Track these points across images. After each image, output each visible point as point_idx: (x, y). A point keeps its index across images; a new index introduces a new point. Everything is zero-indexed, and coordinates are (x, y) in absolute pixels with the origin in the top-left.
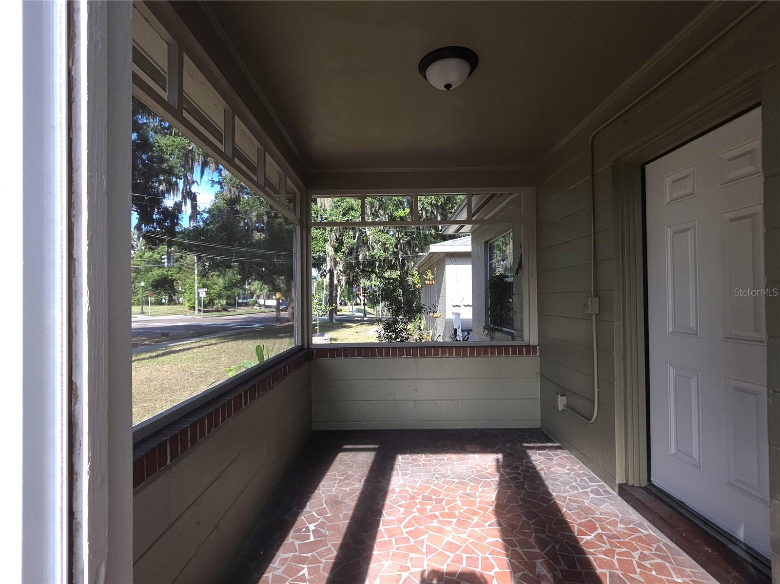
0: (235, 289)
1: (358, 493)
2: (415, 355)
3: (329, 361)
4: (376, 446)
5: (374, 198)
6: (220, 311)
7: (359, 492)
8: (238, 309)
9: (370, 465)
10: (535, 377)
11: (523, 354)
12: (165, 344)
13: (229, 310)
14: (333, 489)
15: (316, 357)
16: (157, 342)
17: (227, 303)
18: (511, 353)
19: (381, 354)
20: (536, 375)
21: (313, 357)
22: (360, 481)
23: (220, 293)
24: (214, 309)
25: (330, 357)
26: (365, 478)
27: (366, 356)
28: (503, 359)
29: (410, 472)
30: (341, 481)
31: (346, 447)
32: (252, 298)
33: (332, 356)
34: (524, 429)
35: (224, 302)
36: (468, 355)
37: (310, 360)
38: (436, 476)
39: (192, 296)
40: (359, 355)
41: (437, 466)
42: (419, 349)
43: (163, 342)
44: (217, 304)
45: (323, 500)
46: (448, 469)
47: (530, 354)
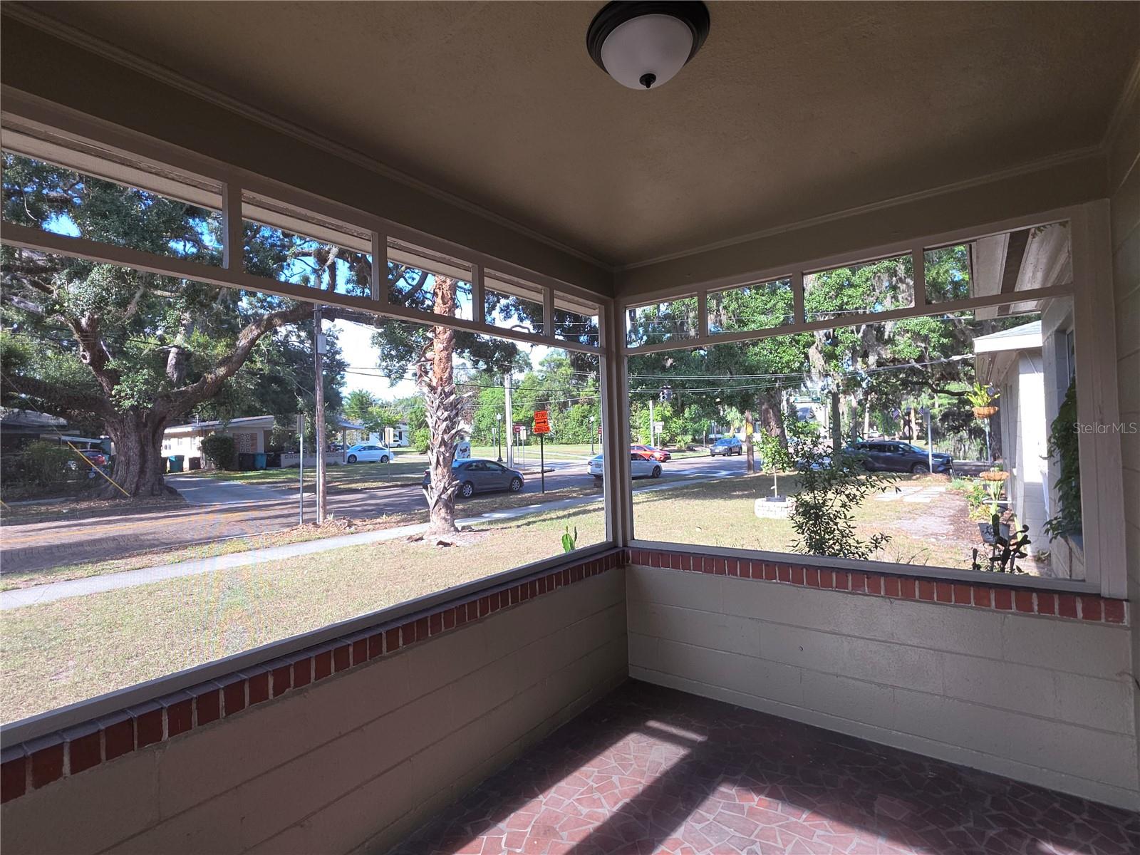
0: (704, 421)
1: (590, 828)
2: (798, 581)
3: (647, 571)
4: (699, 738)
5: (895, 260)
6: (684, 451)
7: (597, 824)
8: (706, 447)
9: (658, 775)
10: (1118, 678)
11: (1075, 616)
12: (593, 498)
13: (696, 449)
14: (567, 800)
15: (633, 563)
16: (586, 495)
17: (694, 440)
18: (1036, 608)
19: (733, 572)
20: (1120, 674)
21: (628, 562)
22: (616, 803)
23: (685, 426)
24: (676, 448)
25: (652, 566)
26: (627, 800)
27: (708, 570)
28: (1012, 619)
29: (711, 817)
30: (591, 790)
31: (653, 724)
32: (729, 432)
33: (656, 565)
34: (1079, 801)
35: (689, 438)
36: (917, 597)
37: (624, 567)
38: (754, 847)
39: (647, 432)
40: (697, 567)
41: (773, 826)
42: (805, 570)
43: (592, 495)
44: (679, 441)
45: (537, 816)
46: (789, 842)
47: (1100, 619)
